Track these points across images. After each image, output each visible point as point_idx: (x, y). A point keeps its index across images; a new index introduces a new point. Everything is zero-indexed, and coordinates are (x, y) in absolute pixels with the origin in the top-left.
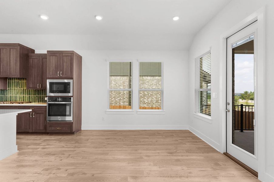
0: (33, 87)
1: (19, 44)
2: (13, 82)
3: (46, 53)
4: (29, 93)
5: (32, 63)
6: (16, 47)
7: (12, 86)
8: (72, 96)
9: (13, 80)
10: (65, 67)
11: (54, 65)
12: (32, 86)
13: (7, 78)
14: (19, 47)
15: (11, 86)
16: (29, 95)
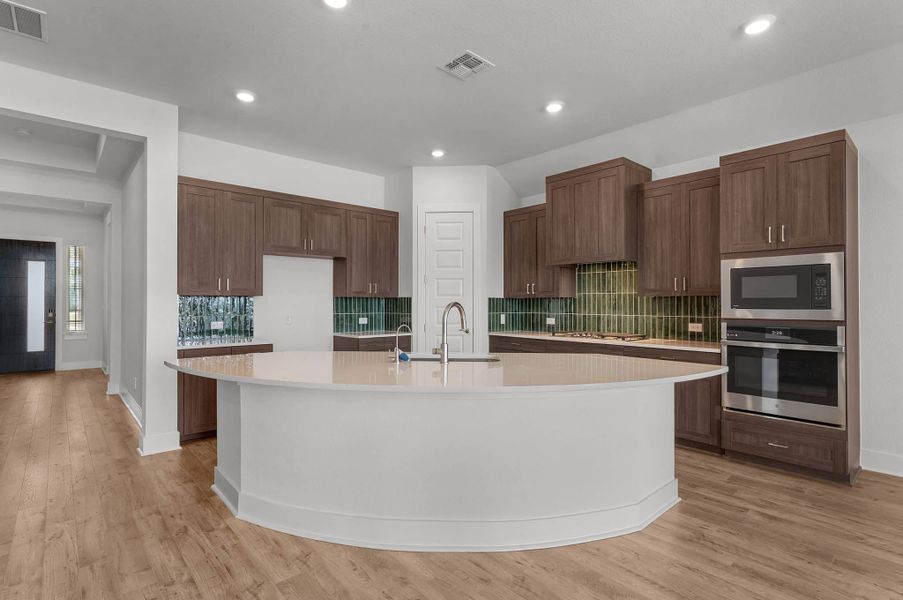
0: (658, 288)
1: (623, 158)
2: (589, 275)
3: (717, 165)
4: (636, 309)
5: (656, 209)
6: (615, 171)
7: (589, 287)
8: (843, 323)
9: (589, 271)
10: (800, 206)
11: (749, 206)
12: (656, 286)
13: (575, 265)
14: (622, 170)
15: (585, 287)
16: (636, 313)
